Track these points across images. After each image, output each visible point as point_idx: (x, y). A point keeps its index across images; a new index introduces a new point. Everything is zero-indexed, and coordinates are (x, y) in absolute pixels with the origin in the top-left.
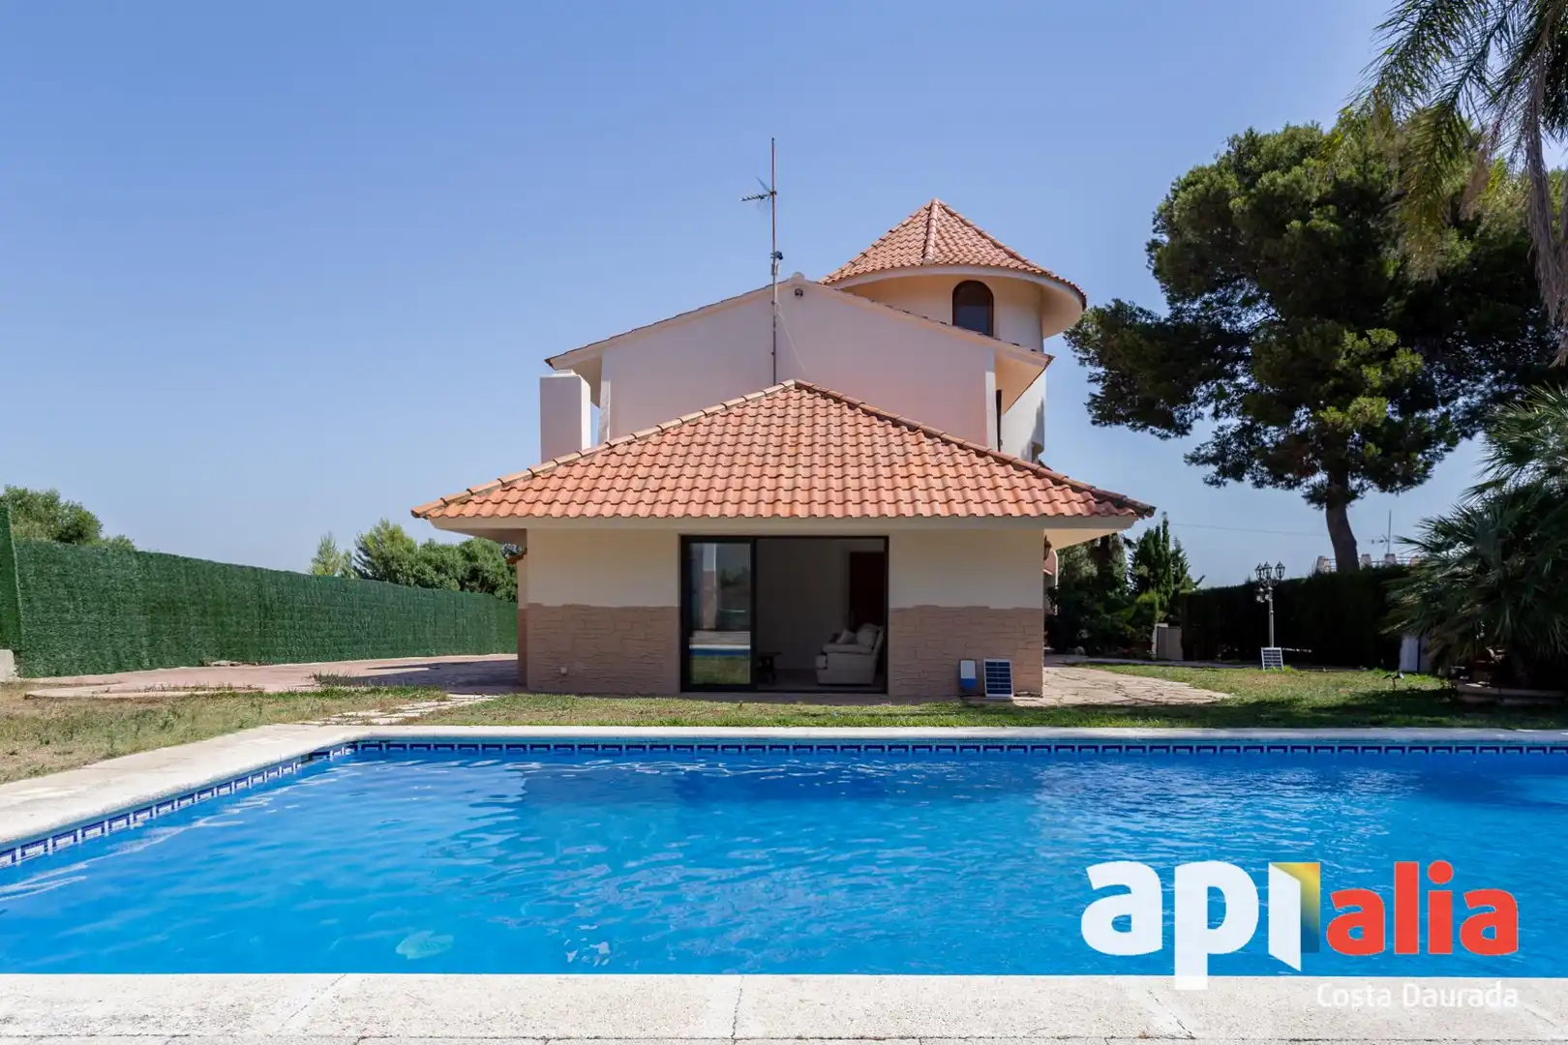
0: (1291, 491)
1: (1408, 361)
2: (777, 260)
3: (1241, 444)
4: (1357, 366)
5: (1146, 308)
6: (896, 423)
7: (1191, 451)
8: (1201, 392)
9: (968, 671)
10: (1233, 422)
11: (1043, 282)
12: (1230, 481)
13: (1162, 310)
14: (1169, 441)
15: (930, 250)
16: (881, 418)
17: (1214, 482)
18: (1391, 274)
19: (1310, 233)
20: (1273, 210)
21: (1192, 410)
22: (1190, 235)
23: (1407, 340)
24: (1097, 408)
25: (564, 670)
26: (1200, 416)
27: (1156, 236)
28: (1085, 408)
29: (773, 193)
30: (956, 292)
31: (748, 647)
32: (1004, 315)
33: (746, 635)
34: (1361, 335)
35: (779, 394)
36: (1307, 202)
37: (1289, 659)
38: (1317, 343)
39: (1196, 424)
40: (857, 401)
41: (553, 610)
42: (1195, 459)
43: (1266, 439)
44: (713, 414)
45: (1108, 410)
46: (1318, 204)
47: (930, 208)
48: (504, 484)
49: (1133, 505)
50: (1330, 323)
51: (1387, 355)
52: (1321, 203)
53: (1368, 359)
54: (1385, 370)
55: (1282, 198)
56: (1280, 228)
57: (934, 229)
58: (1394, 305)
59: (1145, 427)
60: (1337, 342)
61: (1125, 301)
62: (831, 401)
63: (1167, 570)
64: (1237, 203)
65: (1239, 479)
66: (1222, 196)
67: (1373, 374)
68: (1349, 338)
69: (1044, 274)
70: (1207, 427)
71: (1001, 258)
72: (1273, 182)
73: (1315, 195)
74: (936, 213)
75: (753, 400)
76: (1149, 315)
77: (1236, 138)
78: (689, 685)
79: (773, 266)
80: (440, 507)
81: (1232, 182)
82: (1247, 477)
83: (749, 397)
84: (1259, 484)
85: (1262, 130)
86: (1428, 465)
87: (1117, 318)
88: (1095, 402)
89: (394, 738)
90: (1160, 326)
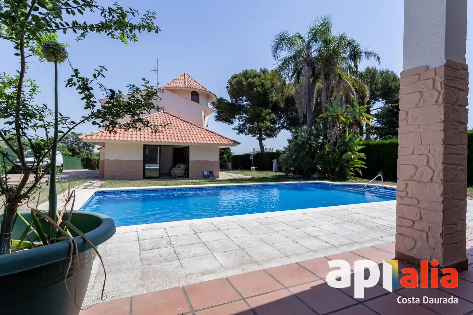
0: (254, 138)
1: (273, 115)
2: (158, 85)
3: (243, 127)
4: (265, 115)
5: (227, 99)
6: (188, 122)
7: (234, 128)
8: (237, 117)
9: (205, 173)
10: (242, 123)
11: (209, 93)
12: (241, 134)
13: (230, 101)
14: (229, 125)
15: (186, 84)
16: (184, 121)
17: (238, 134)
18: (270, 100)
19: (257, 91)
20: (251, 86)
21: (234, 120)
22: (235, 87)
23: (273, 111)
24: (216, 118)
25: (114, 175)
26: (235, 121)
27: (228, 85)
28: (214, 118)
29: (157, 70)
30: (191, 93)
31: (158, 168)
32: (201, 99)
33: (158, 165)
34: (266, 110)
35: (160, 114)
36: (256, 85)
37: (256, 169)
38: (259, 111)
39: (235, 122)
40: (179, 117)
41: (112, 161)
42: (234, 129)
43: (247, 126)
44: (147, 117)
45: (219, 118)
46: (258, 86)
47: (184, 74)
48: (101, 132)
49: (237, 142)
50: (261, 107)
51: (270, 114)
52: (259, 86)
53: (267, 114)
54: (270, 117)
55: (252, 84)
56: (252, 89)
57: (186, 79)
58: (270, 105)
59: (225, 122)
60: (262, 111)
61: (222, 97)
62: (173, 116)
63: (227, 151)
64: (244, 83)
65: (242, 133)
66: (242, 81)
67: (268, 117)
68: (264, 110)
69: (209, 92)
70: (237, 123)
71: (201, 88)
72: (251, 80)
73: (258, 84)
74: (186, 76)
75: (155, 115)
76: (227, 101)
77: (244, 70)
78: (145, 177)
79: (157, 85)
80: (85, 137)
81: (243, 79)
82: (244, 133)
83: (154, 114)
84: (246, 135)
85: (248, 69)
86: (277, 134)
87: (221, 101)
88: (216, 117)
89: (105, 191)
90: (229, 103)
